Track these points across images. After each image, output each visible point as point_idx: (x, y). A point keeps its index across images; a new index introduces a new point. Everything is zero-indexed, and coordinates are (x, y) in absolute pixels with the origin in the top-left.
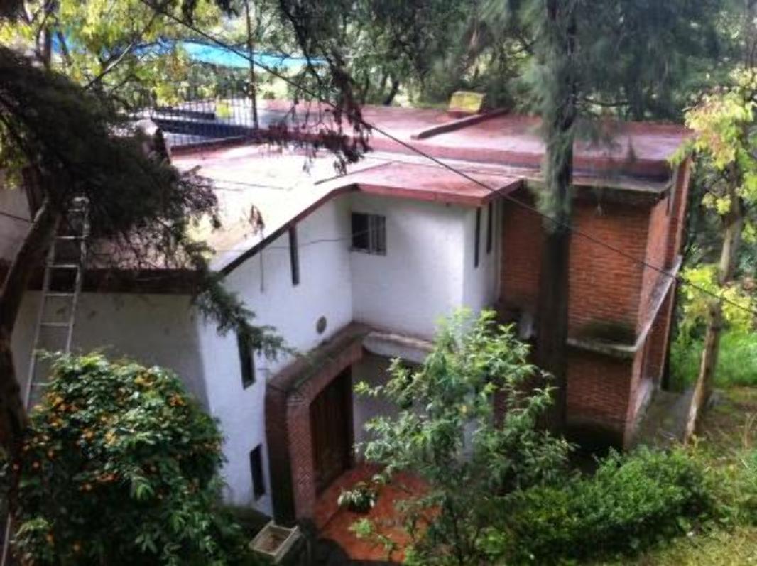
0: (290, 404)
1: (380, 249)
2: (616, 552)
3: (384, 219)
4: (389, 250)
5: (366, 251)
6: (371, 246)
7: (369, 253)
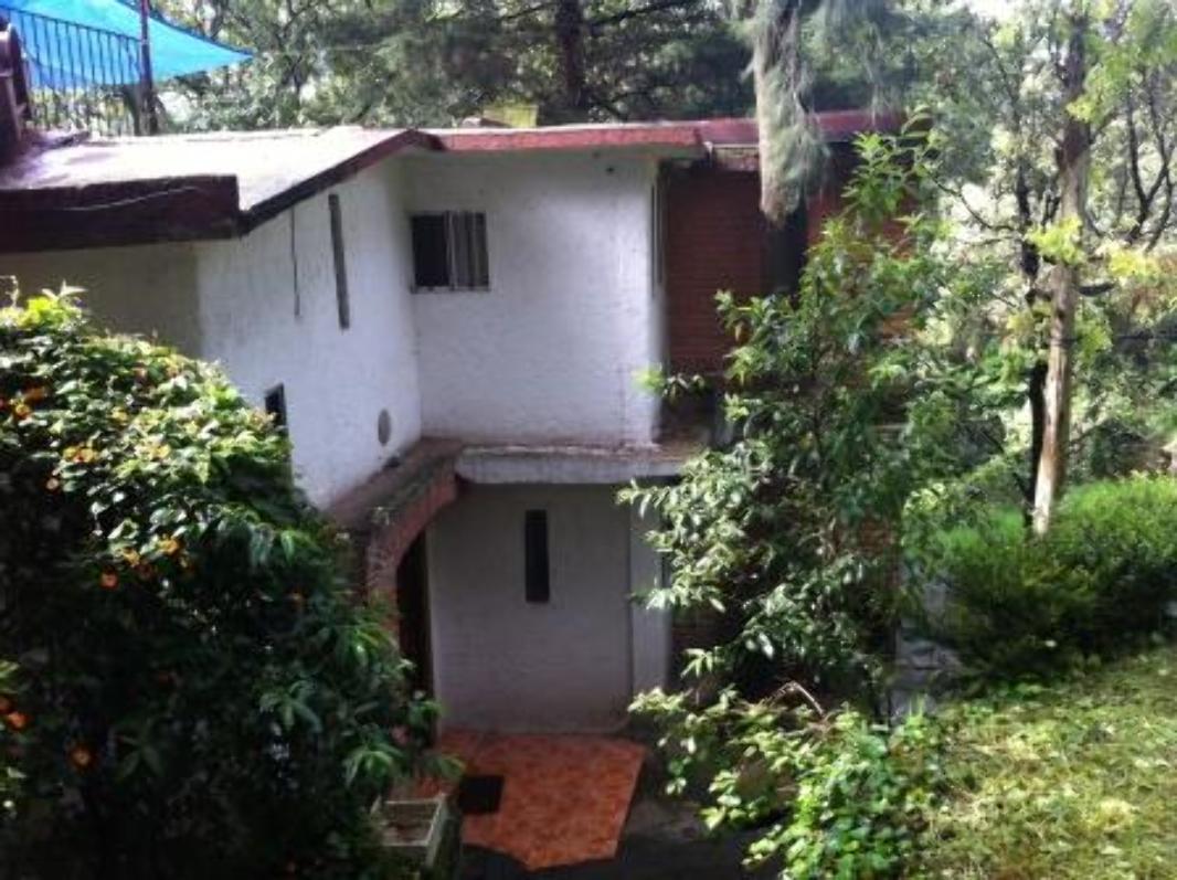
0: (372, 560)
1: (478, 278)
2: (1149, 632)
3: (481, 218)
4: (494, 281)
5: (444, 288)
6: (454, 276)
7: (452, 290)
